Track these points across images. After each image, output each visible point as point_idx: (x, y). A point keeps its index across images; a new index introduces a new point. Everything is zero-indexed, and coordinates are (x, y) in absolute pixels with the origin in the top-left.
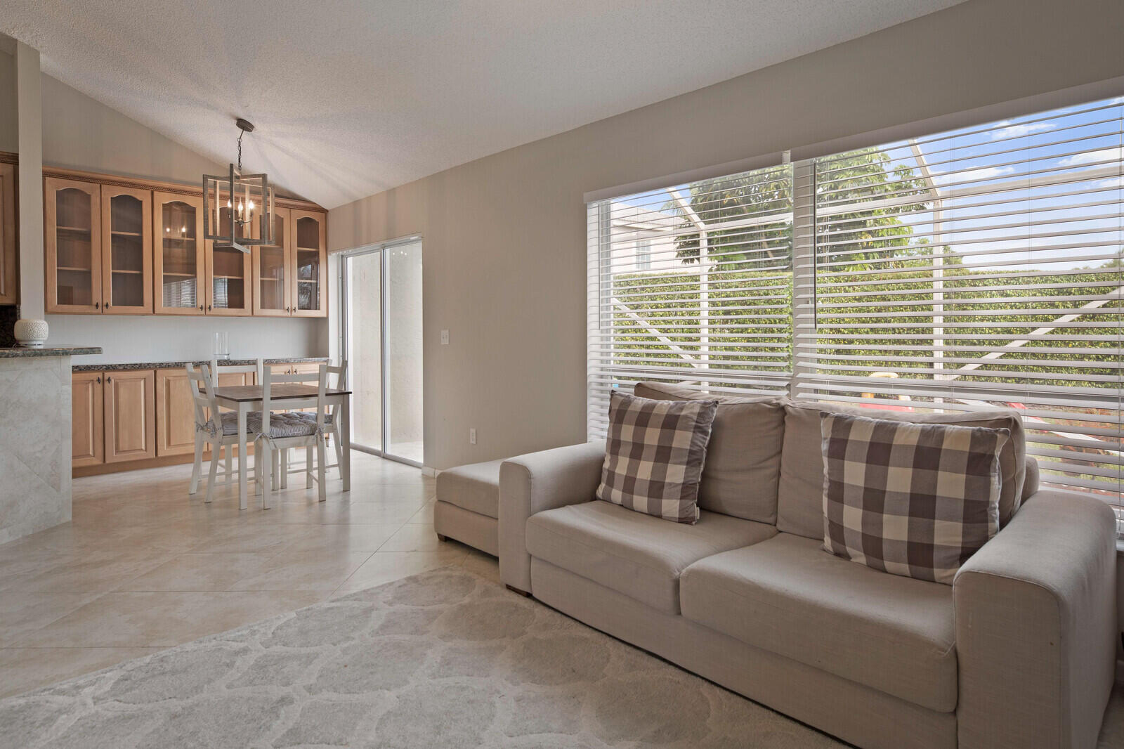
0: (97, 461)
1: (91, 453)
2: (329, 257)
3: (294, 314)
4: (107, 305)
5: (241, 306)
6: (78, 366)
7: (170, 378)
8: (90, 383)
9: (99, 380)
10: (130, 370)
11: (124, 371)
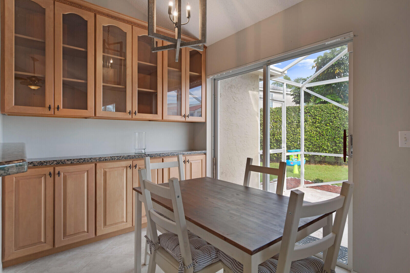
0: (48, 247)
1: (43, 241)
3: (187, 119)
4: (58, 108)
6: (32, 162)
7: (107, 170)
8: (43, 177)
9: (50, 174)
10: (76, 164)
11: (72, 165)
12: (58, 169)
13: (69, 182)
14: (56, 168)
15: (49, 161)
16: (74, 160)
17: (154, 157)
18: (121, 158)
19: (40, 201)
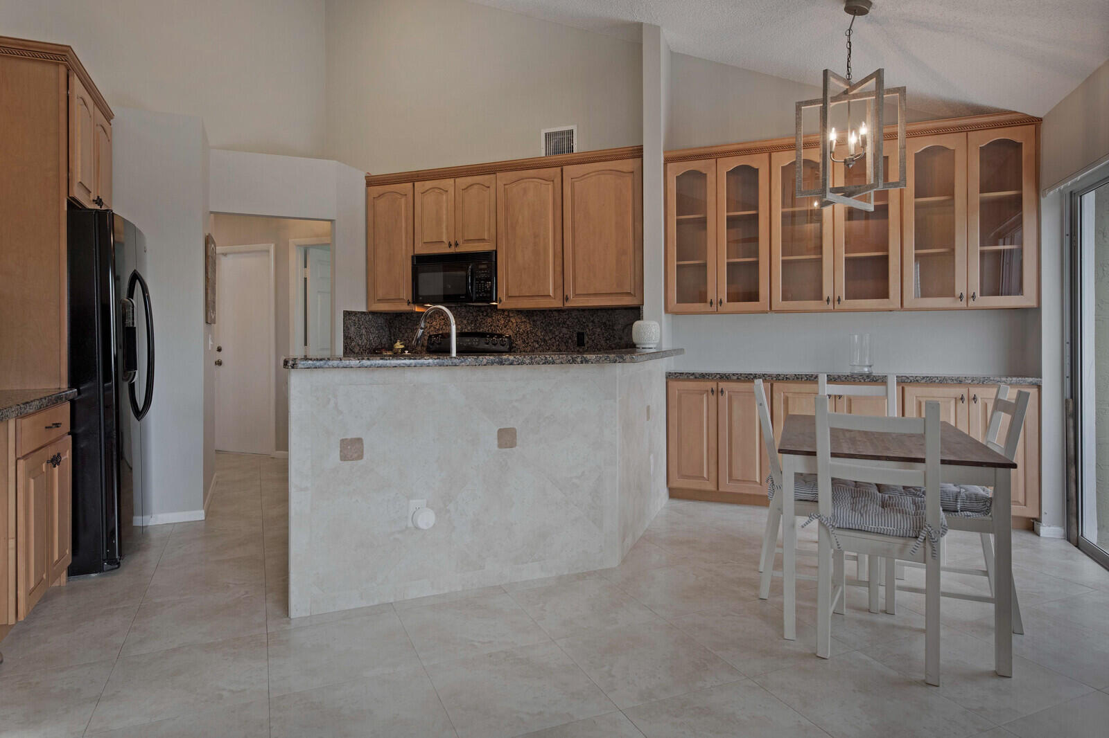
0: (710, 487)
1: (705, 476)
2: (1043, 200)
3: (972, 303)
4: (721, 302)
5: (885, 295)
6: (693, 374)
7: (790, 395)
8: (705, 395)
9: (712, 391)
10: (744, 381)
11: (738, 382)
12: (722, 385)
13: (735, 405)
14: (720, 384)
15: (712, 374)
16: (741, 374)
17: (880, 381)
18: (813, 378)
19: (701, 423)
